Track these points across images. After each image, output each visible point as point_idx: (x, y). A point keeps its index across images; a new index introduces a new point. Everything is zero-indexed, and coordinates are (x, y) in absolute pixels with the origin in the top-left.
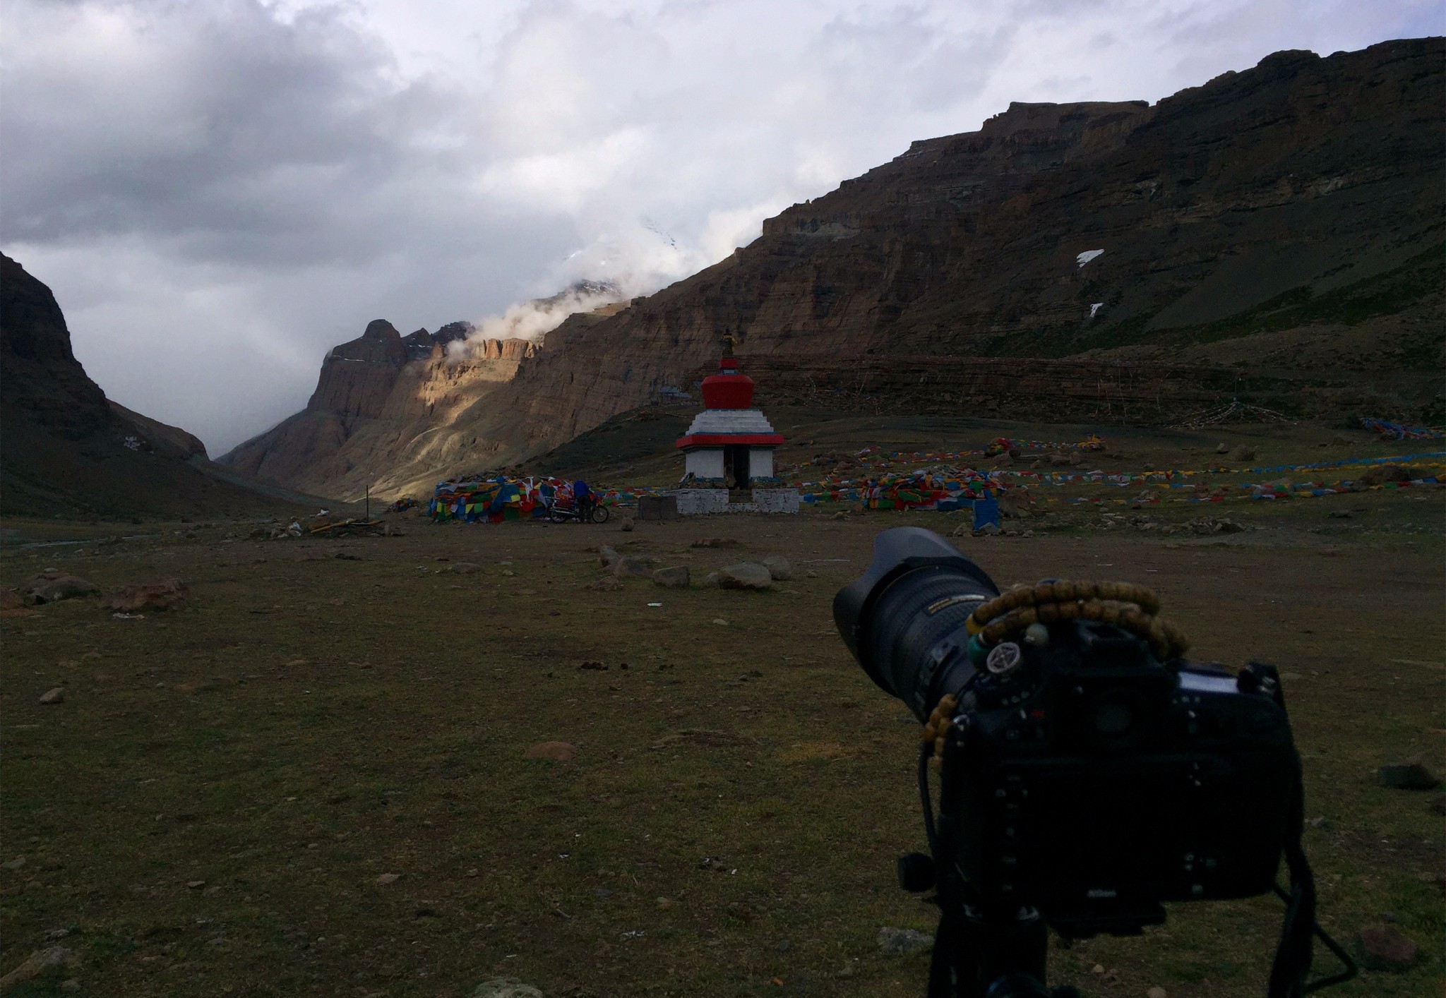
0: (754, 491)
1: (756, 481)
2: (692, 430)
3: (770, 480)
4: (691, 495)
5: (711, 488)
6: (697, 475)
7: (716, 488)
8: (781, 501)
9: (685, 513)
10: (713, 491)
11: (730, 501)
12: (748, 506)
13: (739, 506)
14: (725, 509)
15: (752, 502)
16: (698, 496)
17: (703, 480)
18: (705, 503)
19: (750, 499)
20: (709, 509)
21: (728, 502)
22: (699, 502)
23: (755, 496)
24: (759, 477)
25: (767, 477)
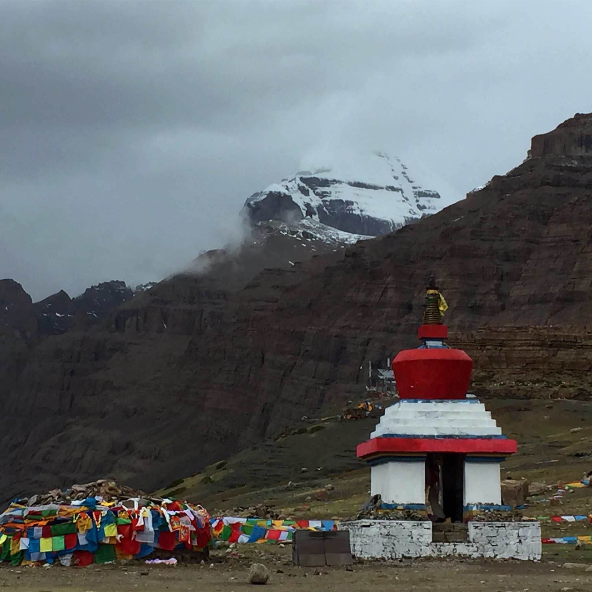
0: (471, 525)
1: (475, 509)
2: (379, 431)
3: (498, 509)
4: (374, 530)
5: (406, 519)
6: (385, 500)
7: (413, 518)
8: (513, 541)
9: (365, 556)
10: (408, 524)
11: (435, 540)
12: (462, 549)
13: (447, 548)
14: (427, 552)
15: (469, 542)
16: (385, 531)
17: (393, 507)
18: (395, 542)
19: (465, 538)
20: (401, 551)
21: (431, 540)
22: (385, 540)
23: (472, 532)
24: (480, 504)
25: (492, 504)
